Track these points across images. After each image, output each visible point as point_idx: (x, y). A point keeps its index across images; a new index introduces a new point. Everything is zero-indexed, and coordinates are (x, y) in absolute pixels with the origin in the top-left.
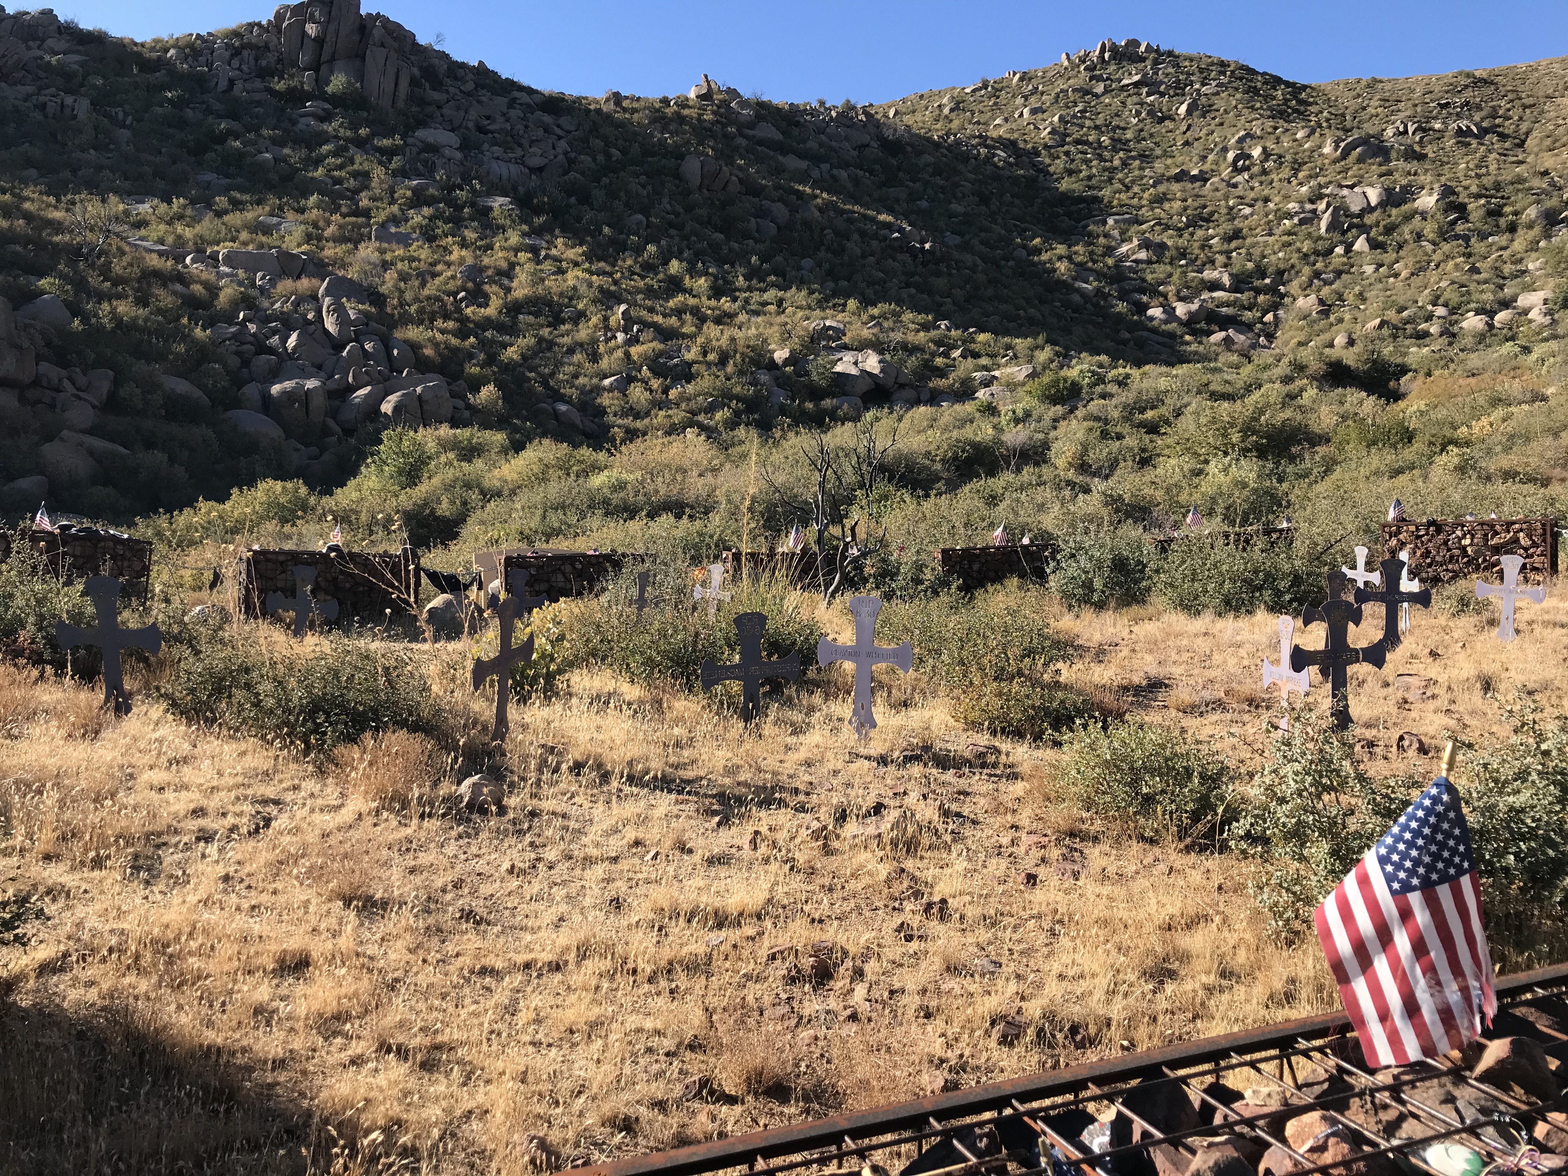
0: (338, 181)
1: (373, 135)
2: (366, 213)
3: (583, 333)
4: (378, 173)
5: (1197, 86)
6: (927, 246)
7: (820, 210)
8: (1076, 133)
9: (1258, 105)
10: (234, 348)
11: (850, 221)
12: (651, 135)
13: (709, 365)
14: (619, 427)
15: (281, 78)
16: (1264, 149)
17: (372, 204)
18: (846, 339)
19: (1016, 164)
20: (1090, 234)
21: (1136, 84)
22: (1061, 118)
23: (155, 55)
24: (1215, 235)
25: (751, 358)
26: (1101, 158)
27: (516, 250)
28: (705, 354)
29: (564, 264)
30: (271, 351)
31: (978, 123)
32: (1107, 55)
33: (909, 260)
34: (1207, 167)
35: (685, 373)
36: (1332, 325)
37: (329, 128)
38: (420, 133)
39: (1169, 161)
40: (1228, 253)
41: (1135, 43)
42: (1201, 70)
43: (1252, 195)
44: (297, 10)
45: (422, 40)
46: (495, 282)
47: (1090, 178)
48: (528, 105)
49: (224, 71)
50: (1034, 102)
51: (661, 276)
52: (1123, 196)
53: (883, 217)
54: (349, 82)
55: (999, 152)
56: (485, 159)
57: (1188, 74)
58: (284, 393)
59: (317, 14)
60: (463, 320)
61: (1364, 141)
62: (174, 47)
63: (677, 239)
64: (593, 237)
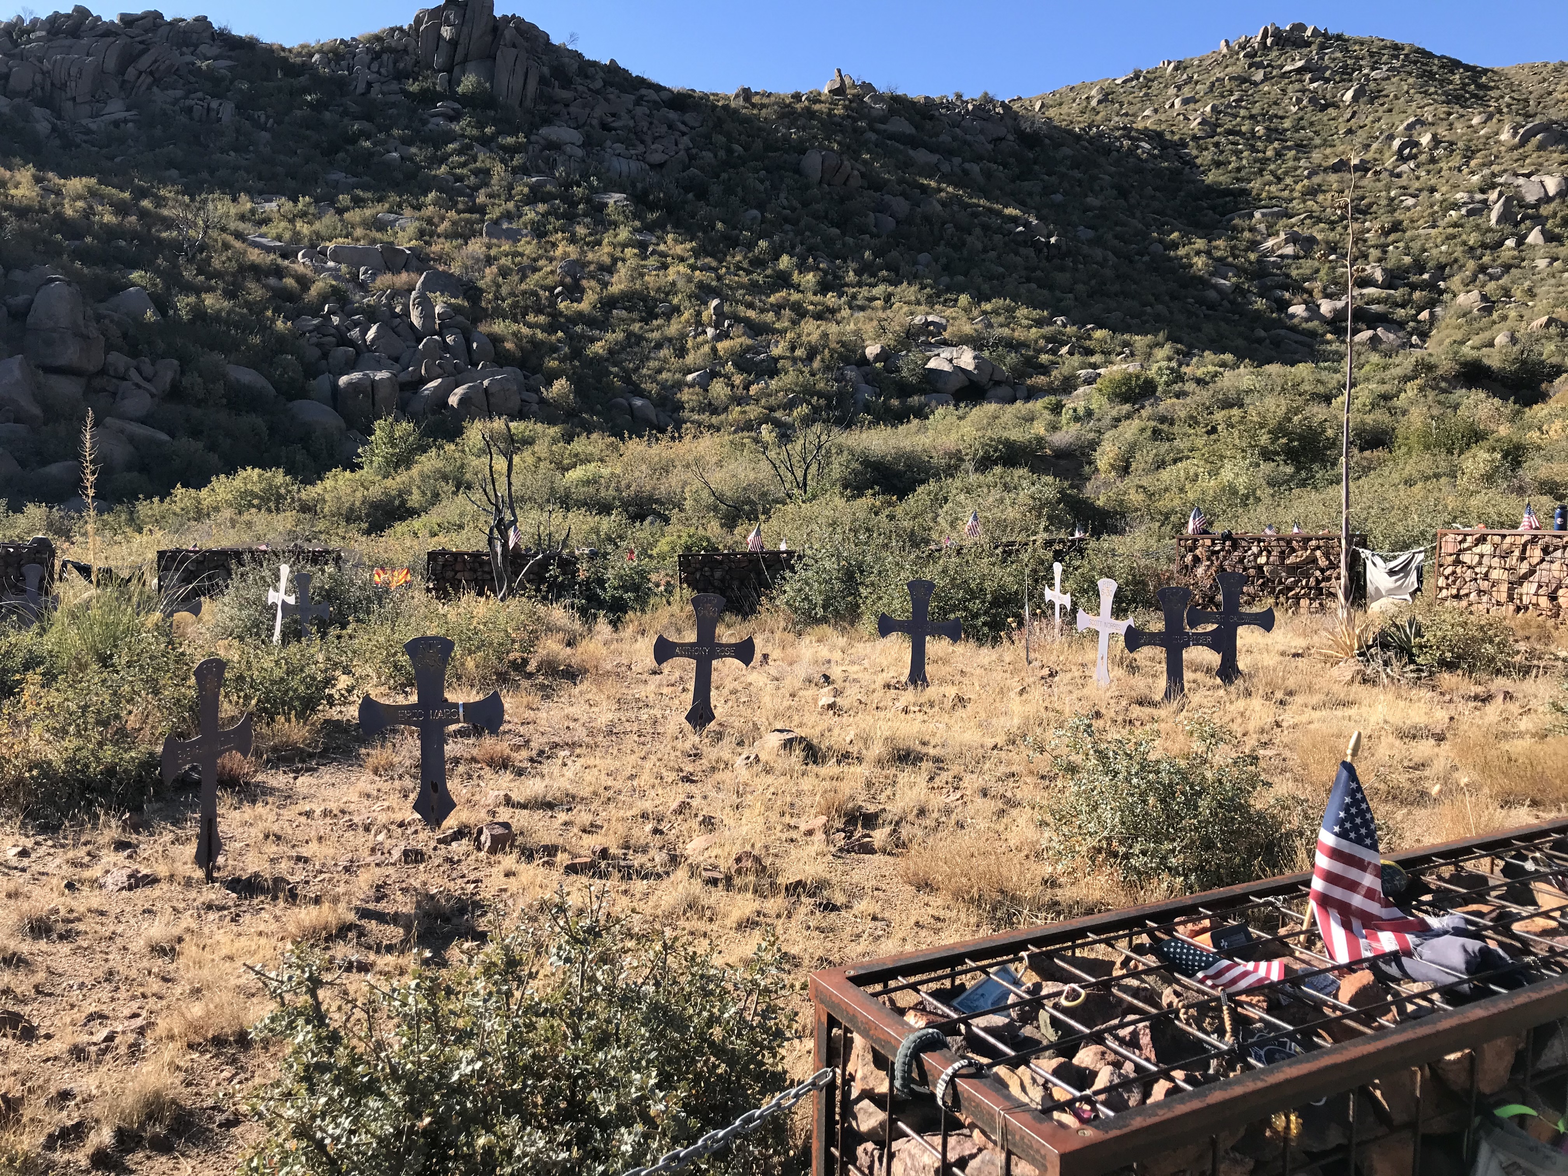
0: (460, 179)
1: (498, 133)
2: (482, 210)
3: (674, 328)
4: (498, 169)
5: (1366, 71)
6: (1053, 240)
7: (943, 204)
8: (1229, 123)
9: (1432, 90)
10: (314, 340)
11: (975, 215)
12: (777, 130)
13: (794, 360)
14: (692, 422)
15: (415, 79)
16: (1434, 136)
17: (488, 201)
18: (946, 335)
19: (1161, 157)
20: (1234, 229)
21: (1299, 71)
22: (1214, 108)
23: (299, 60)
24: (1373, 227)
25: (840, 354)
26: (1253, 149)
27: (624, 246)
28: (793, 349)
29: (669, 259)
30: (351, 343)
31: (1126, 114)
32: (1269, 41)
33: (1033, 254)
34: (1369, 156)
35: (771, 369)
36: (1494, 322)
37: (456, 127)
38: (543, 131)
39: (1328, 151)
40: (1384, 248)
41: (1301, 27)
42: (1372, 54)
43: (1417, 185)
44: (435, 13)
45: (555, 40)
46: (593, 277)
47: (1239, 170)
48: (655, 102)
49: (363, 74)
50: (1187, 92)
51: (769, 272)
52: (1273, 188)
53: (1009, 211)
54: (479, 83)
55: (1143, 144)
56: (607, 156)
57: (1357, 58)
58: (350, 384)
59: (452, 17)
60: (555, 314)
61: (1545, 128)
62: (318, 52)
63: (791, 235)
64: (705, 232)
